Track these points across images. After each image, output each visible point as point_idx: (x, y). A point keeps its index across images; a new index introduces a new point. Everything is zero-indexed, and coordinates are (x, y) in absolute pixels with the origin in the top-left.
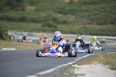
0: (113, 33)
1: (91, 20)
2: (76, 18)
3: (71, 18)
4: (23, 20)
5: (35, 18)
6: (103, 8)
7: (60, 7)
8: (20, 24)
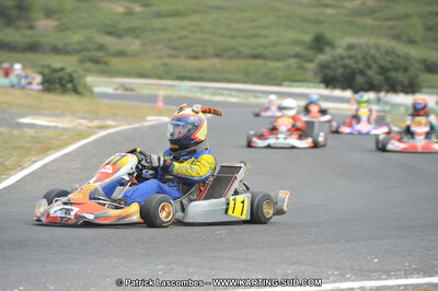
0: (224, 75)
1: (174, 49)
2: (143, 44)
3: (133, 45)
4: (33, 47)
5: (61, 44)
6: (197, 25)
7: (109, 23)
8: (31, 56)
